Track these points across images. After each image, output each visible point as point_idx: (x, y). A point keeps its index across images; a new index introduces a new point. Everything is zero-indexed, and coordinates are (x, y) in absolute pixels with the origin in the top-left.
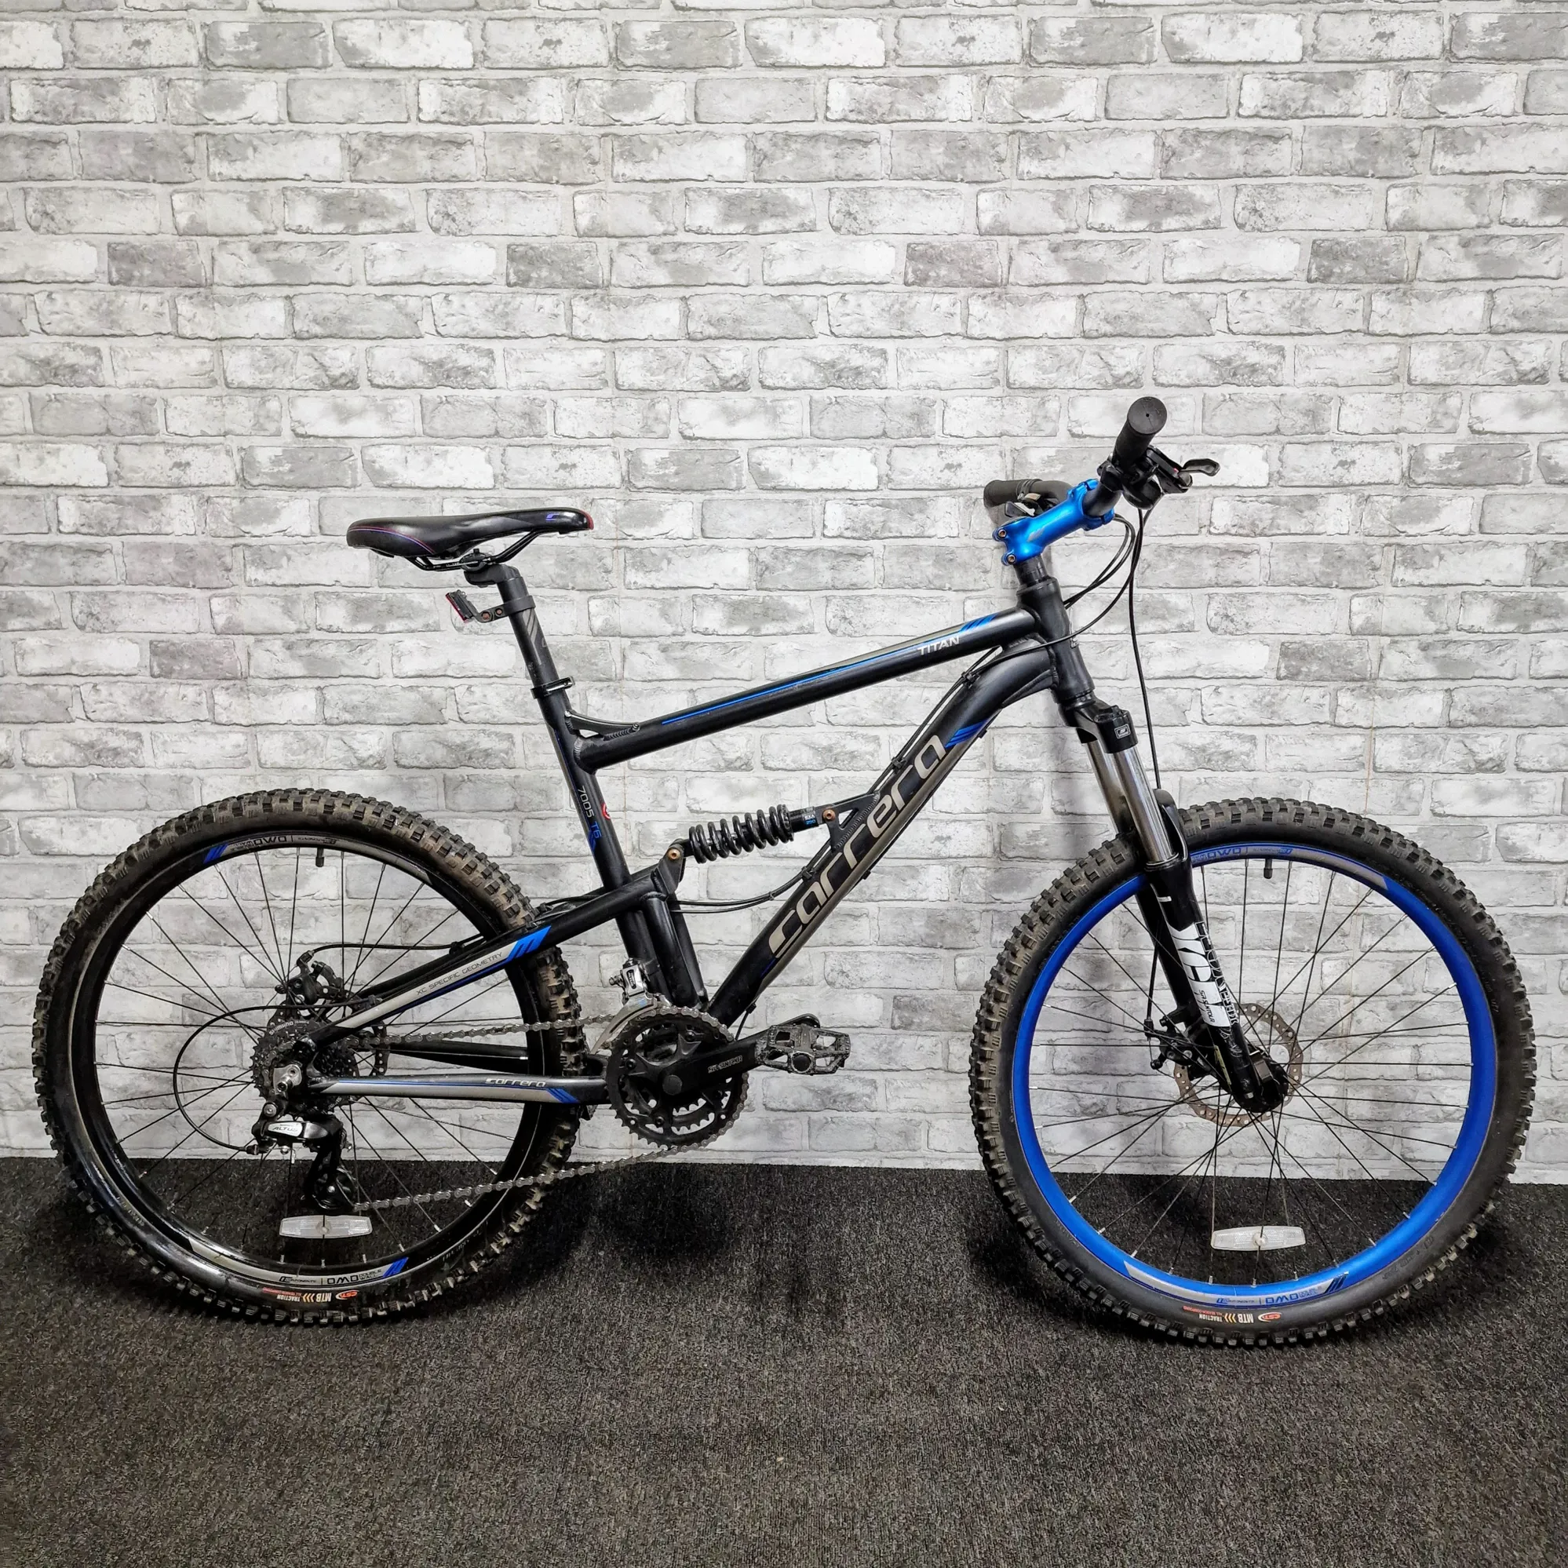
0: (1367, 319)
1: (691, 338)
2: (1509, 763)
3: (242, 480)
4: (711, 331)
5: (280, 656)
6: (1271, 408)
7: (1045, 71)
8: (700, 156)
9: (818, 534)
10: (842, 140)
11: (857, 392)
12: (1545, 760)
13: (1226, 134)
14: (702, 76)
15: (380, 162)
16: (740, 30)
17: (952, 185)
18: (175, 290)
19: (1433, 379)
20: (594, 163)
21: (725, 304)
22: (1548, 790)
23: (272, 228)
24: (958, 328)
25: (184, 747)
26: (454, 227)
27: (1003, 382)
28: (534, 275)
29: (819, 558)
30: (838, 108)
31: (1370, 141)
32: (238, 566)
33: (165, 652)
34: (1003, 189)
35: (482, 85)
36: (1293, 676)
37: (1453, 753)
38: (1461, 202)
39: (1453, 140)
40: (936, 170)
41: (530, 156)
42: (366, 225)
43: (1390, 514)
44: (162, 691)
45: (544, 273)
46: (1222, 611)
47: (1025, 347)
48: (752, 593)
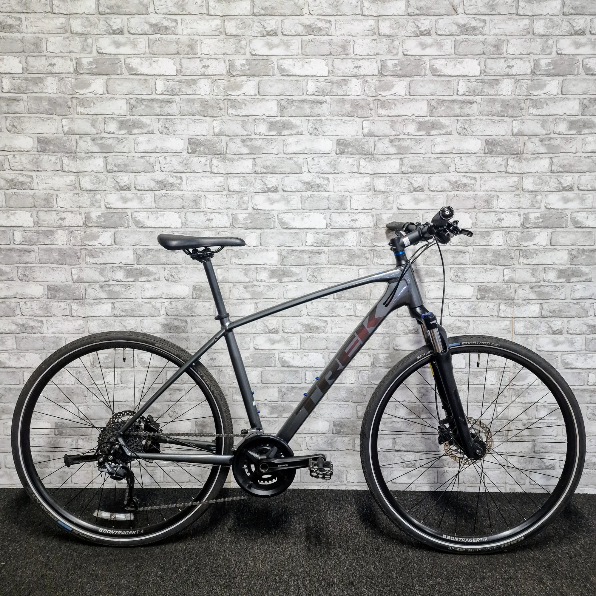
0: (506, 167)
1: (256, 173)
2: (565, 331)
3: (85, 224)
4: (264, 170)
5: (98, 290)
6: (472, 199)
7: (387, 78)
8: (260, 107)
9: (304, 245)
10: (313, 102)
11: (318, 193)
12: (578, 330)
13: (453, 101)
14: (261, 79)
15: (141, 108)
16: (275, 63)
17: (353, 118)
18: (62, 154)
19: (531, 189)
20: (221, 109)
21: (270, 161)
22: (580, 341)
23: (99, 132)
24: (355, 170)
25: (60, 325)
26: (168, 132)
27: (372, 190)
28: (198, 150)
29: (304, 254)
30: (311, 90)
31: (505, 104)
32: (82, 256)
33: (53, 289)
34: (372, 120)
35: (180, 81)
36: (483, 298)
37: (543, 327)
38: (539, 126)
39: (536, 104)
40: (347, 113)
41: (197, 107)
42: (135, 131)
43: (517, 238)
44: (51, 304)
45: (202, 149)
46: (456, 274)
47: (381, 177)
48: (280, 266)
